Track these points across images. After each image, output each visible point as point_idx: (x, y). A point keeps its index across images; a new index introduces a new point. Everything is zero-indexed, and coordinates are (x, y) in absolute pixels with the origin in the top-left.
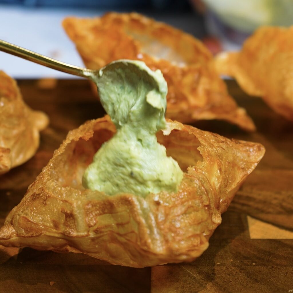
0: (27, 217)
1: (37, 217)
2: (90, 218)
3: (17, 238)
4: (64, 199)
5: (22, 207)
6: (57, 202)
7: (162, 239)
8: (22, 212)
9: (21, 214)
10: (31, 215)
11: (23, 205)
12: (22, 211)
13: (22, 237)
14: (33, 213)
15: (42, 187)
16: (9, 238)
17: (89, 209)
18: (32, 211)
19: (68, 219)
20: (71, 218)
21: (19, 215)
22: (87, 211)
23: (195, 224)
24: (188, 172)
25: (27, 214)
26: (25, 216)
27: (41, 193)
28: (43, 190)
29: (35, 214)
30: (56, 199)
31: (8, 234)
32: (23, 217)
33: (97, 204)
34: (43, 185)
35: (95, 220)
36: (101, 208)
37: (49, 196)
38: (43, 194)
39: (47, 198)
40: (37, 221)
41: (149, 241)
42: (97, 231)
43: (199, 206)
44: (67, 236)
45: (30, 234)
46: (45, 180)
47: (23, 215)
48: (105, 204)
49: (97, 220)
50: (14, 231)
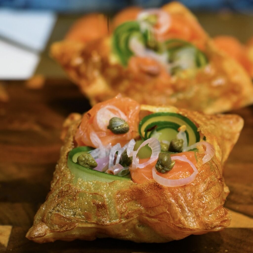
0: (59, 213)
1: (69, 212)
2: (121, 206)
3: (51, 234)
4: (92, 192)
5: (52, 205)
6: (86, 196)
7: (194, 215)
8: (54, 209)
9: (52, 212)
10: (63, 211)
11: (53, 203)
12: (52, 208)
13: (57, 232)
14: (64, 209)
15: (68, 183)
16: (45, 235)
17: (120, 198)
18: (62, 207)
19: (100, 210)
20: (103, 208)
21: (50, 213)
22: (118, 200)
23: (217, 197)
24: (199, 151)
25: (58, 211)
26: (57, 212)
27: (69, 190)
28: (70, 187)
29: (66, 210)
30: (85, 193)
31: (42, 232)
32: (55, 214)
33: (125, 192)
34: (68, 181)
35: (125, 206)
36: (129, 195)
37: (78, 192)
38: (72, 190)
39: (76, 194)
40: (69, 216)
41: (182, 218)
42: (128, 216)
43: (215, 180)
44: (102, 225)
45: (64, 229)
46: (69, 177)
47: (54, 212)
48: (133, 191)
49: (127, 206)
50: (47, 227)
